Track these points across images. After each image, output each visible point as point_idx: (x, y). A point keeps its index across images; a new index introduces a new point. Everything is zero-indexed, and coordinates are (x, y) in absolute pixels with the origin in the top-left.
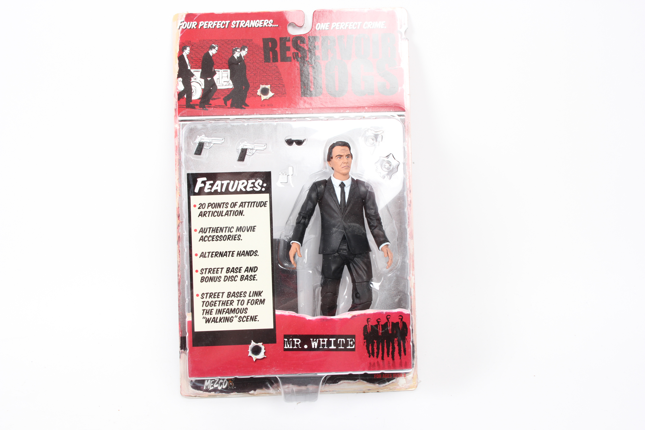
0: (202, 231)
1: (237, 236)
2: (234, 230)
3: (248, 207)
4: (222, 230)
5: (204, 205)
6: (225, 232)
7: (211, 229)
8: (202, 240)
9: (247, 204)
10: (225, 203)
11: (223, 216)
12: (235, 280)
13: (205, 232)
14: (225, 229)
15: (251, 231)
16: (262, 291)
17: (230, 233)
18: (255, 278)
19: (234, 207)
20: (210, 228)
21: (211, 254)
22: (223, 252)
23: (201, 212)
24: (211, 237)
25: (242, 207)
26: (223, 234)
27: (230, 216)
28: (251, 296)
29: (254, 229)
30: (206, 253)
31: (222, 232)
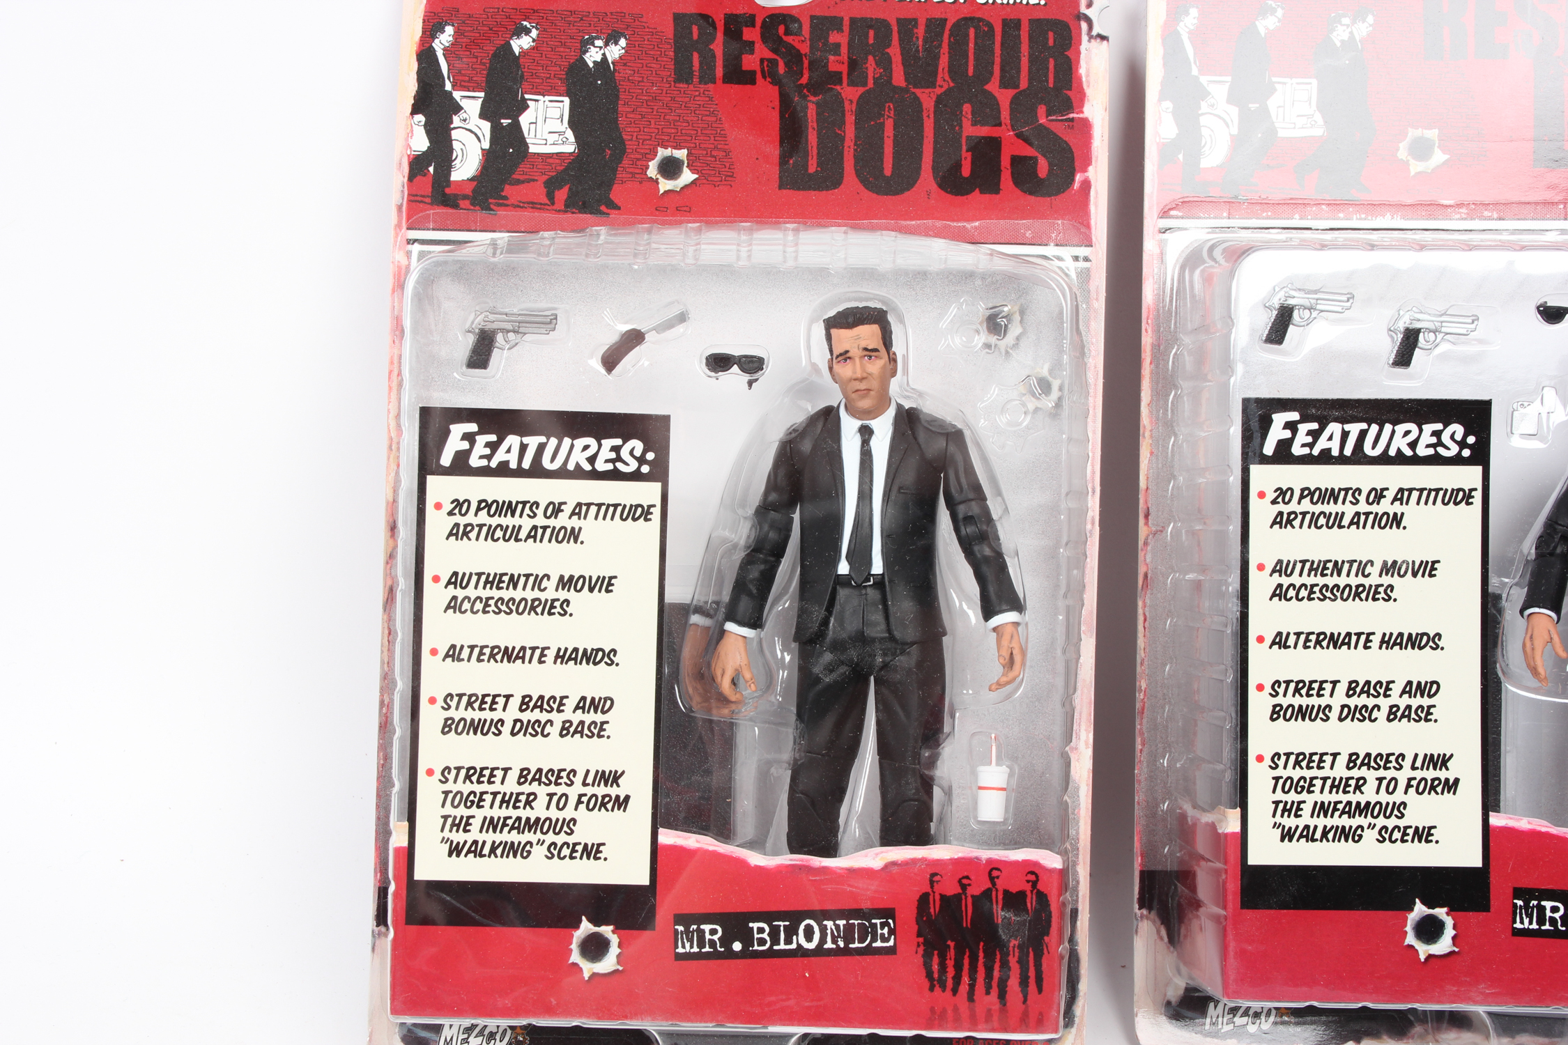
0: (1280, 571)
1: (1381, 589)
2: (1374, 571)
3: (1418, 503)
4: (1338, 568)
5: (1289, 492)
6: (1348, 575)
7: (1308, 565)
8: (1280, 596)
9: (1415, 494)
10: (1351, 489)
11: (1344, 527)
12: (1373, 718)
13: (1288, 572)
14: (1346, 566)
15: (1423, 576)
16: (1452, 756)
17: (1361, 580)
18: (1432, 714)
19: (1378, 504)
20: (1304, 562)
21: (1303, 637)
22: (1339, 634)
23: (1281, 514)
24: (1306, 589)
25: (1401, 504)
26: (1342, 581)
27: (1364, 527)
28: (1417, 768)
29: (1433, 569)
30: (1288, 634)
31: (1339, 575)
